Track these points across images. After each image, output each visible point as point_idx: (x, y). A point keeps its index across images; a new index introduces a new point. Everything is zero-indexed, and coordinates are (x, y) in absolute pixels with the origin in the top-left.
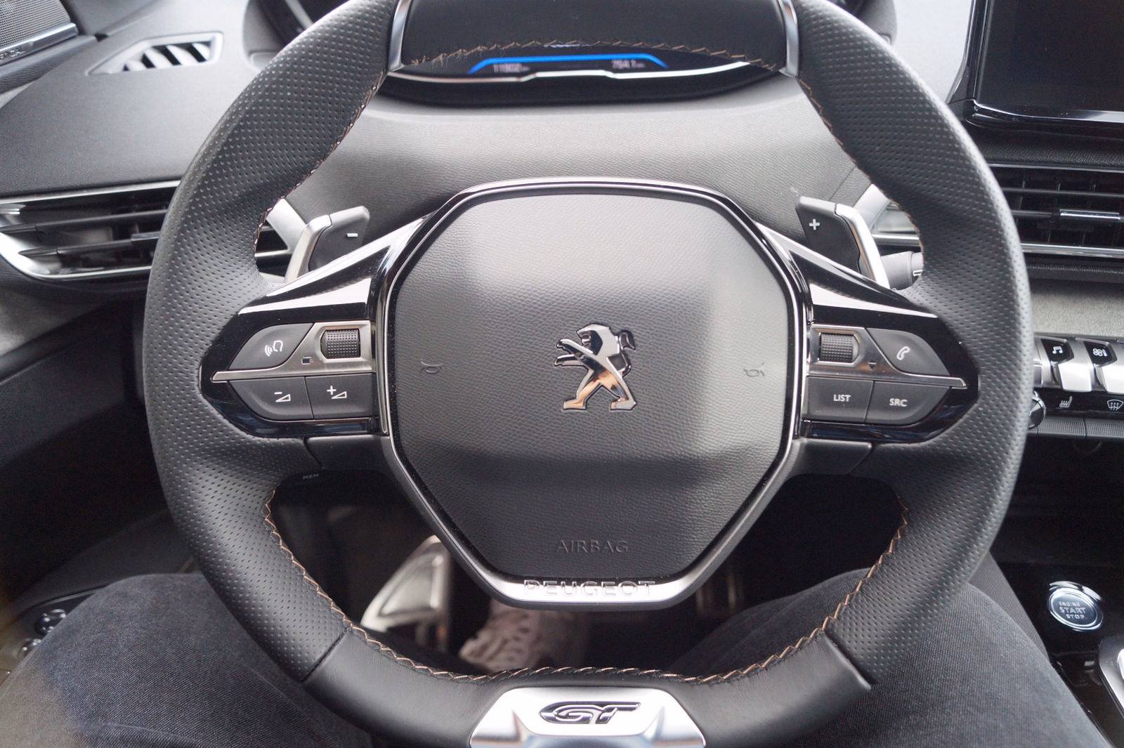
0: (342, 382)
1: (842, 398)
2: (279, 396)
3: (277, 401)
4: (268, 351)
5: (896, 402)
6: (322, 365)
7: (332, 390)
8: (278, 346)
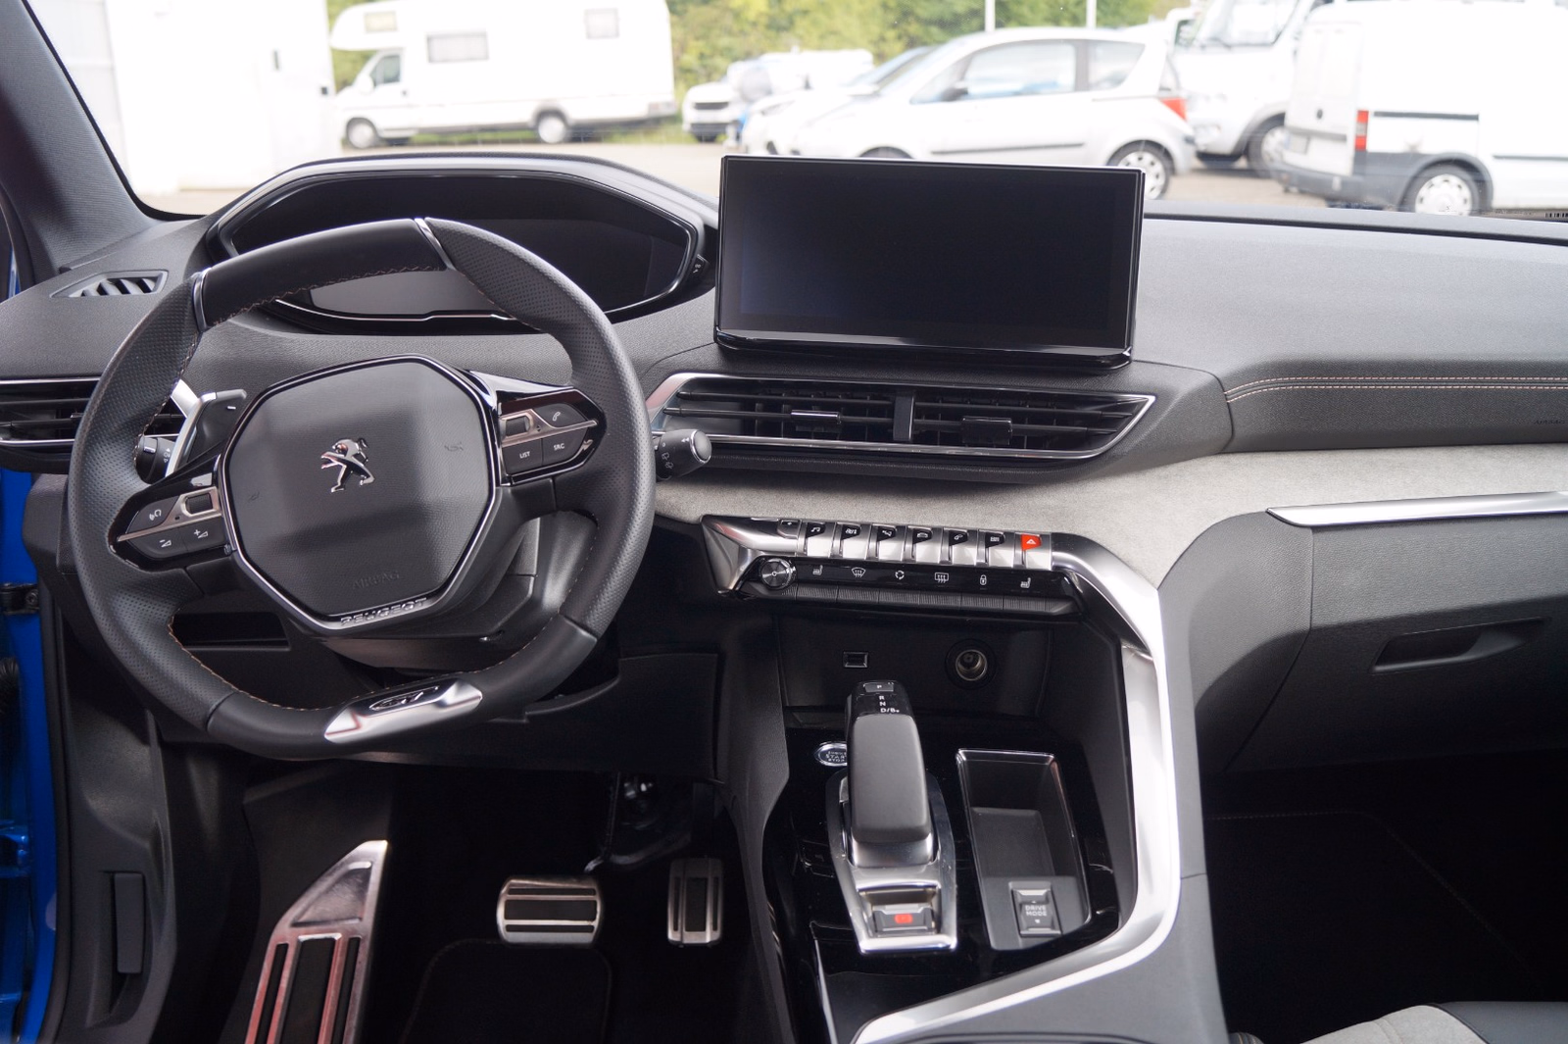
0: (202, 526)
1: (525, 455)
2: (163, 543)
3: (164, 546)
4: (152, 517)
5: (557, 447)
6: (188, 518)
7: (197, 532)
8: (158, 513)
